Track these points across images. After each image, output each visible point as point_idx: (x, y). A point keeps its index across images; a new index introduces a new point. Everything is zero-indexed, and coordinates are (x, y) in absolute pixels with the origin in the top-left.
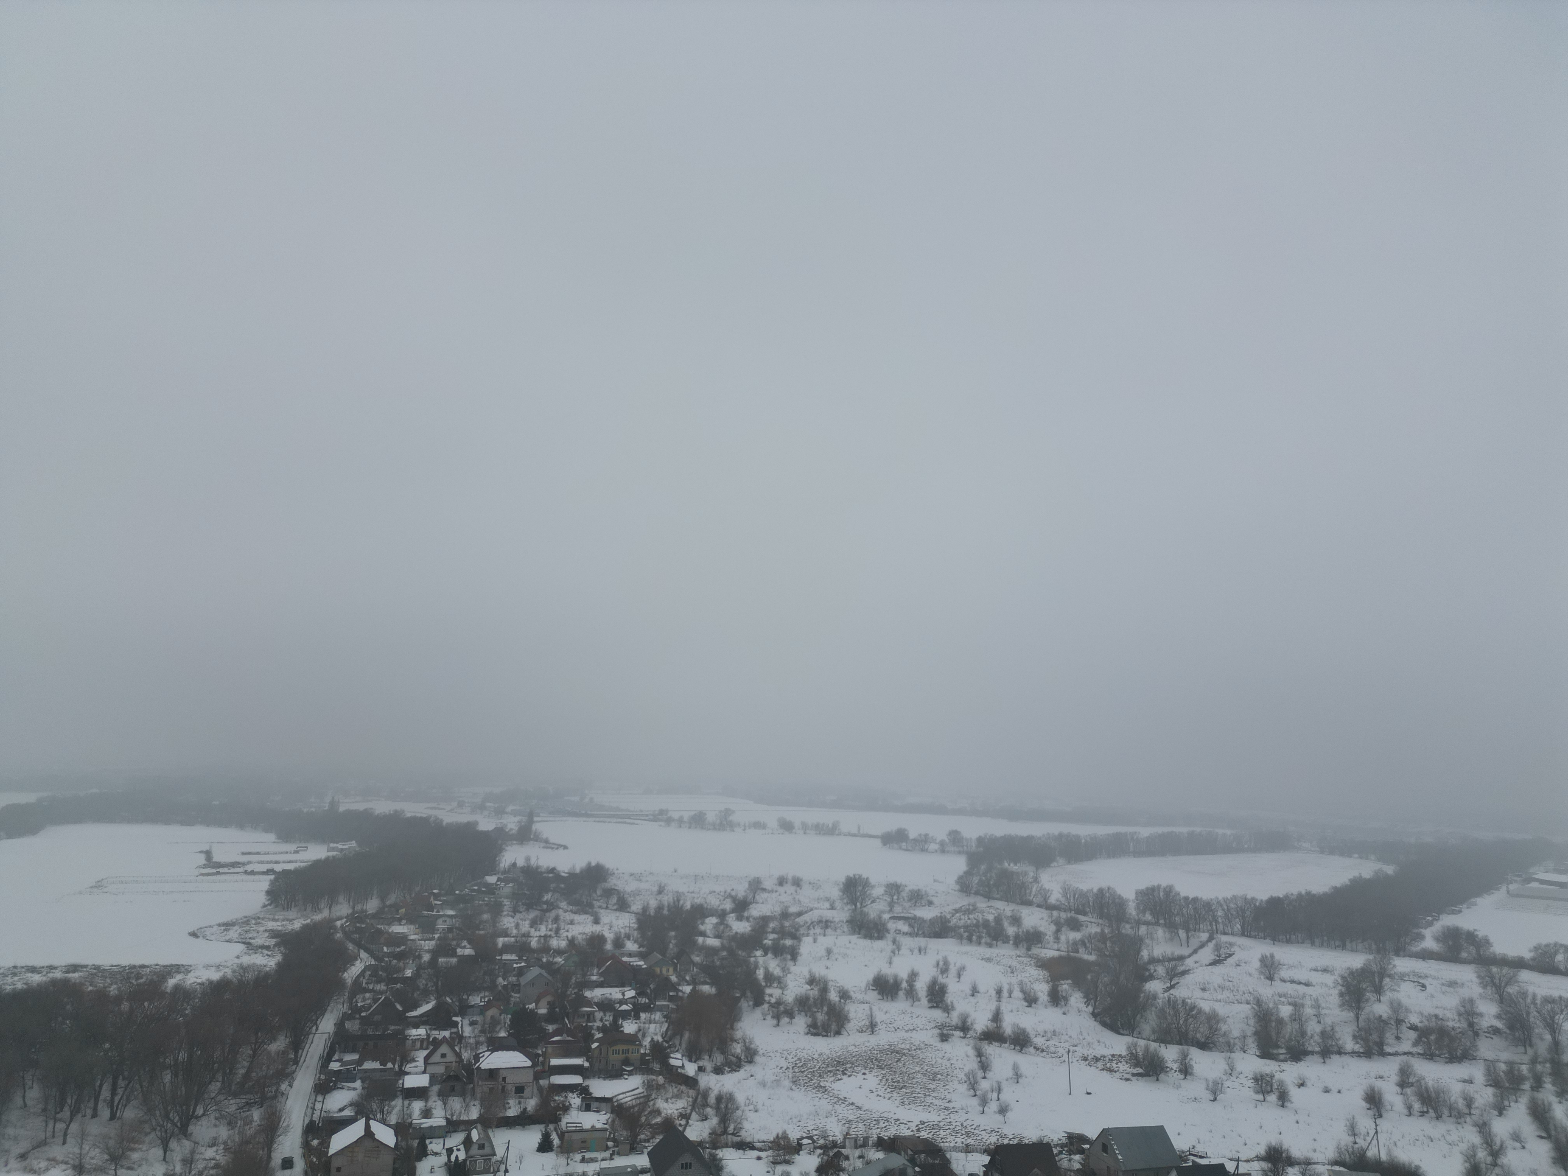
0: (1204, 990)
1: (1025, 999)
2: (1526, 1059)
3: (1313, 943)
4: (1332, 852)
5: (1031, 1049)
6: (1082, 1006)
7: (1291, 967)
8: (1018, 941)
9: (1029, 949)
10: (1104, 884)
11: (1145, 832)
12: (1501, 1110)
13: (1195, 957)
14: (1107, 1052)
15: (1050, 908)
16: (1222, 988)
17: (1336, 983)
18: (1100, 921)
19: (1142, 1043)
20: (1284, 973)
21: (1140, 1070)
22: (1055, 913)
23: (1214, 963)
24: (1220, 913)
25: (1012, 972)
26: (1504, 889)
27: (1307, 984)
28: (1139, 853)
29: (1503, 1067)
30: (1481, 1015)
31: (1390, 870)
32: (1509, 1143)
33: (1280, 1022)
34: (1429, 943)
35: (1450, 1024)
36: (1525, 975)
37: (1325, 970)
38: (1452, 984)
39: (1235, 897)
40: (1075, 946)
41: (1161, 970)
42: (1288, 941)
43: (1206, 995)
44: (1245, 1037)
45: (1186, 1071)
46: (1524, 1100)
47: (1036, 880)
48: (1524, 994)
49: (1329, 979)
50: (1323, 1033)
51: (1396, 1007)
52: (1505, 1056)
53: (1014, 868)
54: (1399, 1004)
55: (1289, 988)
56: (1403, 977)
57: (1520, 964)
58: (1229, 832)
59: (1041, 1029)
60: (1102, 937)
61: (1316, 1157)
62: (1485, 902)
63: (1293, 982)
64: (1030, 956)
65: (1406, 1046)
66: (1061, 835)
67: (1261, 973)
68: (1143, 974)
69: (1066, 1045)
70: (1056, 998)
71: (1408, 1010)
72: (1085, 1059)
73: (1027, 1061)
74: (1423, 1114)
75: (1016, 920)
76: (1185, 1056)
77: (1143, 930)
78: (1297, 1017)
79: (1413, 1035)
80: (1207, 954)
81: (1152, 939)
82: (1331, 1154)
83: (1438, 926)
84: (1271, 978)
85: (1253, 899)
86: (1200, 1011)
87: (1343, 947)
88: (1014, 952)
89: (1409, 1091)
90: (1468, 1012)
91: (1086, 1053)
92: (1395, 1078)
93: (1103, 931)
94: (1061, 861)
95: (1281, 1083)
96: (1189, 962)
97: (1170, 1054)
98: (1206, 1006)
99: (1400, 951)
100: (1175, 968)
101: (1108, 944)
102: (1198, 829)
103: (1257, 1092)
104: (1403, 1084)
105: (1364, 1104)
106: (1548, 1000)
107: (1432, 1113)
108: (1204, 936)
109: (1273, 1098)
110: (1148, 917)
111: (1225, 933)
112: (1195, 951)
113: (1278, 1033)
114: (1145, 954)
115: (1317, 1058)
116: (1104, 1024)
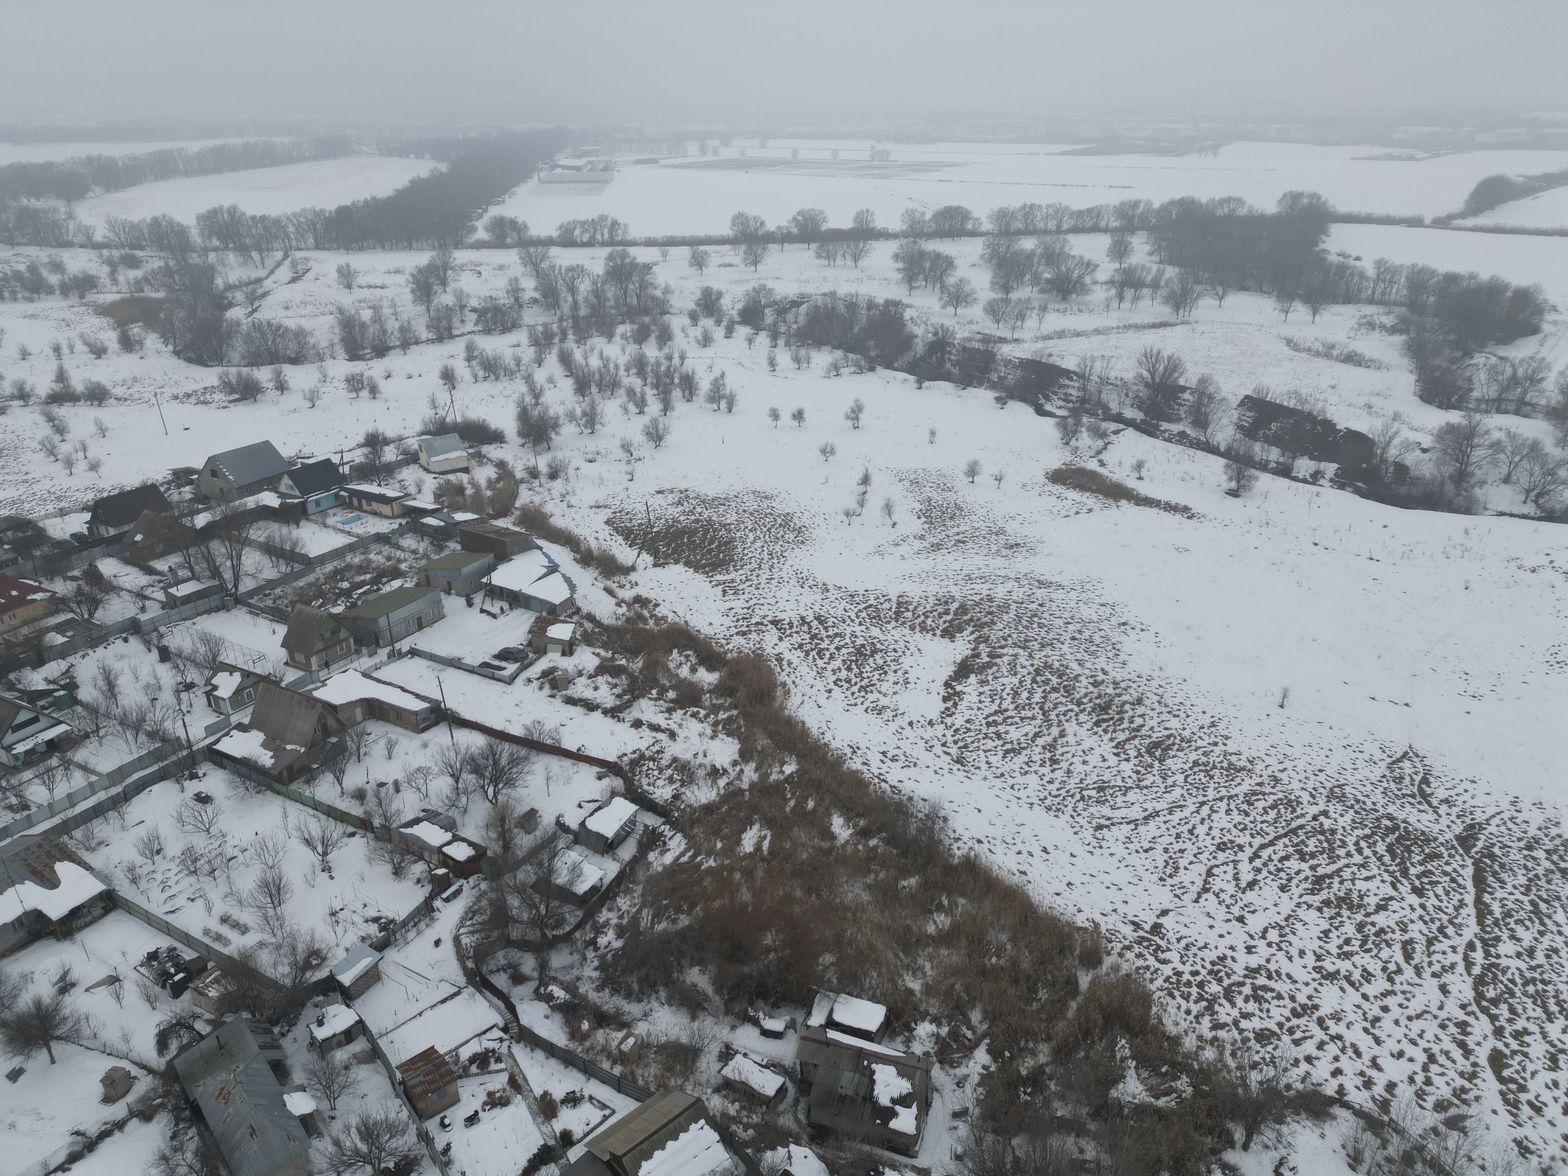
0: (287, 308)
1: (92, 352)
2: (555, 319)
3: (383, 248)
4: (390, 155)
5: (112, 401)
6: (161, 347)
7: (366, 273)
8: (65, 290)
9: (82, 297)
10: (158, 213)
11: (193, 147)
12: (539, 362)
13: (273, 278)
14: (199, 386)
15: (98, 246)
16: (305, 304)
17: (408, 281)
18: (162, 254)
19: (233, 370)
20: (361, 280)
21: (236, 396)
22: (105, 252)
23: (293, 280)
24: (291, 229)
25: (68, 325)
26: (536, 177)
27: (382, 287)
28: (190, 173)
29: (540, 328)
30: (524, 290)
31: (443, 167)
32: (547, 386)
33: (363, 325)
34: (481, 234)
35: (502, 302)
36: (554, 251)
37: (397, 272)
38: (501, 267)
39: (304, 210)
40: (138, 285)
41: (239, 296)
42: (361, 249)
43: (290, 313)
44: (332, 345)
45: (282, 387)
46: (555, 351)
47: (71, 216)
48: (553, 267)
49: (401, 279)
50: (402, 329)
51: (460, 295)
52: (542, 320)
53: (36, 204)
54: (461, 291)
55: (367, 293)
56: (462, 268)
57: (549, 242)
58: (286, 140)
59: (118, 378)
60: (168, 271)
61: (406, 433)
62: (522, 190)
63: (369, 287)
64: (86, 305)
65: (470, 327)
66: (90, 159)
67: (340, 283)
68: (221, 303)
69: (152, 388)
70: (128, 344)
71: (468, 296)
72: (176, 398)
73: (108, 414)
74: (486, 378)
75: (57, 267)
76: (278, 374)
77: (212, 257)
78: (377, 319)
79: (474, 316)
80: (284, 273)
81: (224, 265)
82: (419, 427)
83: (487, 218)
84: (349, 287)
85: (322, 210)
86: (287, 329)
87: (410, 247)
88: (64, 304)
89: (474, 363)
90: (515, 290)
91: (175, 391)
92: (463, 355)
93: (167, 264)
94: (98, 190)
95: (371, 379)
96: (268, 284)
97: (264, 375)
98: (291, 324)
99: (459, 244)
100: (254, 291)
101: (177, 278)
102: (253, 139)
103: (350, 391)
104: (469, 359)
105: (442, 382)
106: (570, 269)
107: (492, 377)
108: (279, 255)
109: (365, 393)
110: (216, 242)
111: (299, 249)
112: (272, 272)
113: (362, 336)
114: (219, 282)
115: (399, 351)
116: (189, 360)
